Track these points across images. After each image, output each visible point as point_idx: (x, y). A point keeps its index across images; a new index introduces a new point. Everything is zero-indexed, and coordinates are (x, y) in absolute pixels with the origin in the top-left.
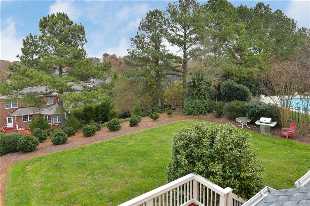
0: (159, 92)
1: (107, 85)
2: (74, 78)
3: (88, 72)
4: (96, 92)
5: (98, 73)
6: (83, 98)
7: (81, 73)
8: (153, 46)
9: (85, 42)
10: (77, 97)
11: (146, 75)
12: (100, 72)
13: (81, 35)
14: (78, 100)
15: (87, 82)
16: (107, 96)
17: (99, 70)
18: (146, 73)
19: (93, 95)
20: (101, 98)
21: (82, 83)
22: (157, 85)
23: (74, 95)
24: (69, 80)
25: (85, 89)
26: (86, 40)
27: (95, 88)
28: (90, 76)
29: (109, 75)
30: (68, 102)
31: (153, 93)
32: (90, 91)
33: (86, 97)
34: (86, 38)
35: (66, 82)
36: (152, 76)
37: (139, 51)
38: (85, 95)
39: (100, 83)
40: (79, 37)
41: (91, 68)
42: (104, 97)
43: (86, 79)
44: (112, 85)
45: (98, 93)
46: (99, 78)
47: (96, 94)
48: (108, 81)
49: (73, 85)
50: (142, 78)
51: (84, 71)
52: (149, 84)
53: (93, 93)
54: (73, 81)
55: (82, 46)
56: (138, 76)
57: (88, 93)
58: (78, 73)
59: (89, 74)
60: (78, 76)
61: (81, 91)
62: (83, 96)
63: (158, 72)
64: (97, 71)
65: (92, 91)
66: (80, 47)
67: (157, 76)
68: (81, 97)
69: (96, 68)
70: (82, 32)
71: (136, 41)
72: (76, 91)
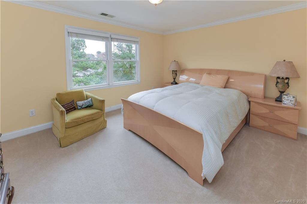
0: (131, 77)
1: (99, 73)
2: (78, 69)
3: (87, 66)
4: (92, 77)
5: (93, 66)
6: (84, 80)
7: (83, 66)
8: (128, 50)
9: (85, 47)
10: (80, 80)
11: (124, 67)
12: (94, 66)
13: (82, 43)
14: (81, 81)
15: (86, 71)
16: (99, 79)
17: (94, 64)
18: (123, 66)
19: (90, 79)
20: (95, 81)
21: (83, 72)
22: (130, 73)
23: (79, 78)
24: (75, 70)
25: (85, 76)
26: (86, 46)
27: (92, 75)
28: (88, 67)
29: (100, 67)
30: (75, 83)
31: (128, 77)
32: (88, 76)
33: (86, 80)
34: (86, 45)
35: (73, 71)
36: (127, 67)
37: (120, 52)
38: (86, 79)
39: (95, 72)
40: (82, 45)
41: (89, 63)
42: (97, 80)
43: (86, 70)
44: (102, 73)
45: (93, 77)
46: (94, 69)
47: (92, 78)
49: (77, 73)
50: (121, 68)
51: (85, 65)
52: (125, 72)
53: (90, 78)
54: (77, 71)
55: (83, 49)
56: (118, 67)
57: (87, 77)
58: (81, 66)
59: (88, 66)
60: (81, 67)
61: (83, 76)
62: (84, 79)
63: (130, 65)
64: (93, 65)
65: (89, 77)
66: (81, 51)
67: (130, 68)
68: (83, 80)
69: (92, 63)
70: (84, 42)
71: (117, 47)
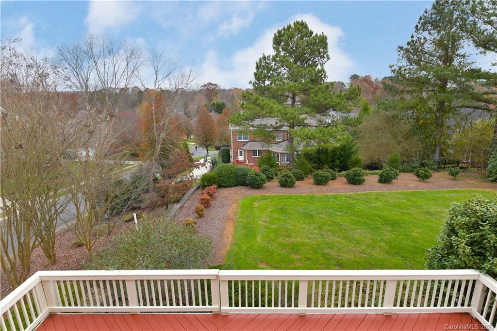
48: (353, 115)
72: (310, 126)
